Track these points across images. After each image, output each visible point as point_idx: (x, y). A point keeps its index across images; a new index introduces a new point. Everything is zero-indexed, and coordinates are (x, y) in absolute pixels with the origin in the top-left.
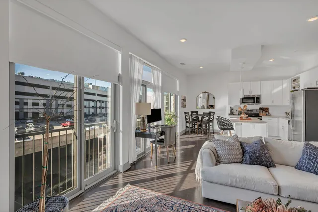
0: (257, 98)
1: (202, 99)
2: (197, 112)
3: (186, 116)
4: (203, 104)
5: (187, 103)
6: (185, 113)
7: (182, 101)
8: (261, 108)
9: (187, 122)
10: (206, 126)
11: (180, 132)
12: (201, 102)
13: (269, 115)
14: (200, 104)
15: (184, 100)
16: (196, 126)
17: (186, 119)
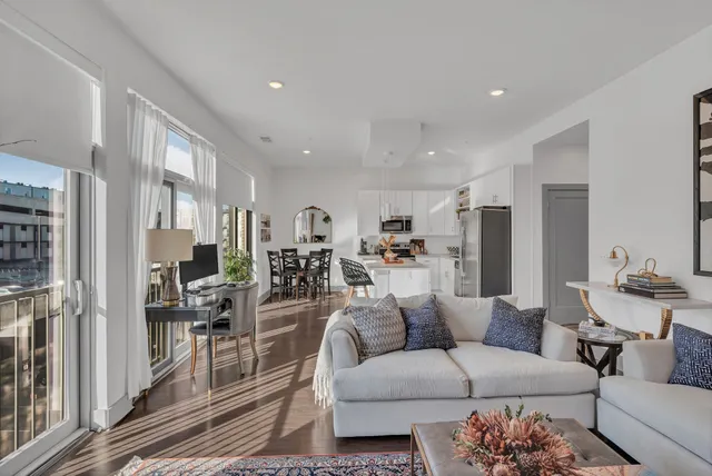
0: (406, 221)
2: (295, 250)
3: (271, 260)
4: (304, 232)
5: (273, 230)
6: (270, 253)
7: (262, 227)
8: (412, 241)
9: (273, 274)
10: (315, 279)
12: (301, 229)
13: (424, 253)
15: (267, 224)
16: (294, 282)
17: (272, 267)
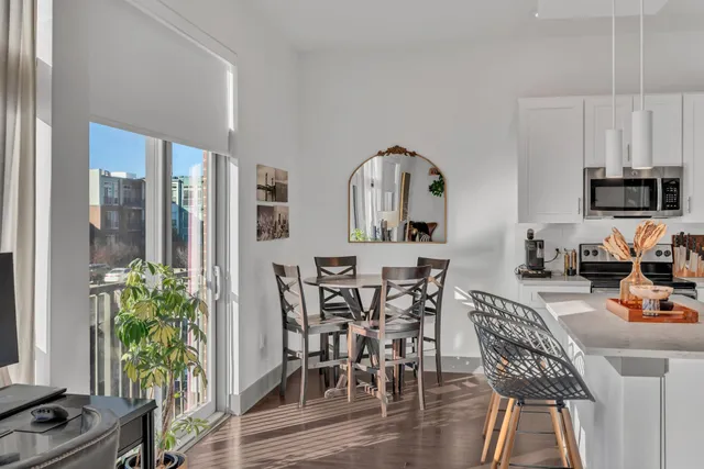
0: (666, 184)
1: (377, 191)
2: (350, 262)
3: (283, 288)
5: (293, 209)
6: (280, 271)
7: (256, 199)
9: (288, 325)
10: (400, 346)
11: (244, 395)
12: (376, 208)
14: (370, 221)
15: (276, 191)
16: (347, 345)
17: (285, 308)
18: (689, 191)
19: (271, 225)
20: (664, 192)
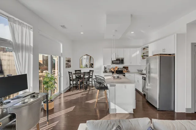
0: (122, 60)
1: (86, 60)
2: (80, 71)
3: (70, 75)
4: (87, 63)
5: (71, 63)
6: (69, 72)
8: (124, 67)
9: (70, 80)
10: (87, 83)
11: (64, 90)
12: (85, 62)
13: (128, 72)
14: (84, 64)
15: (69, 61)
16: (79, 83)
17: (70, 78)
18: (125, 61)
19: (68, 66)
20: (121, 61)
